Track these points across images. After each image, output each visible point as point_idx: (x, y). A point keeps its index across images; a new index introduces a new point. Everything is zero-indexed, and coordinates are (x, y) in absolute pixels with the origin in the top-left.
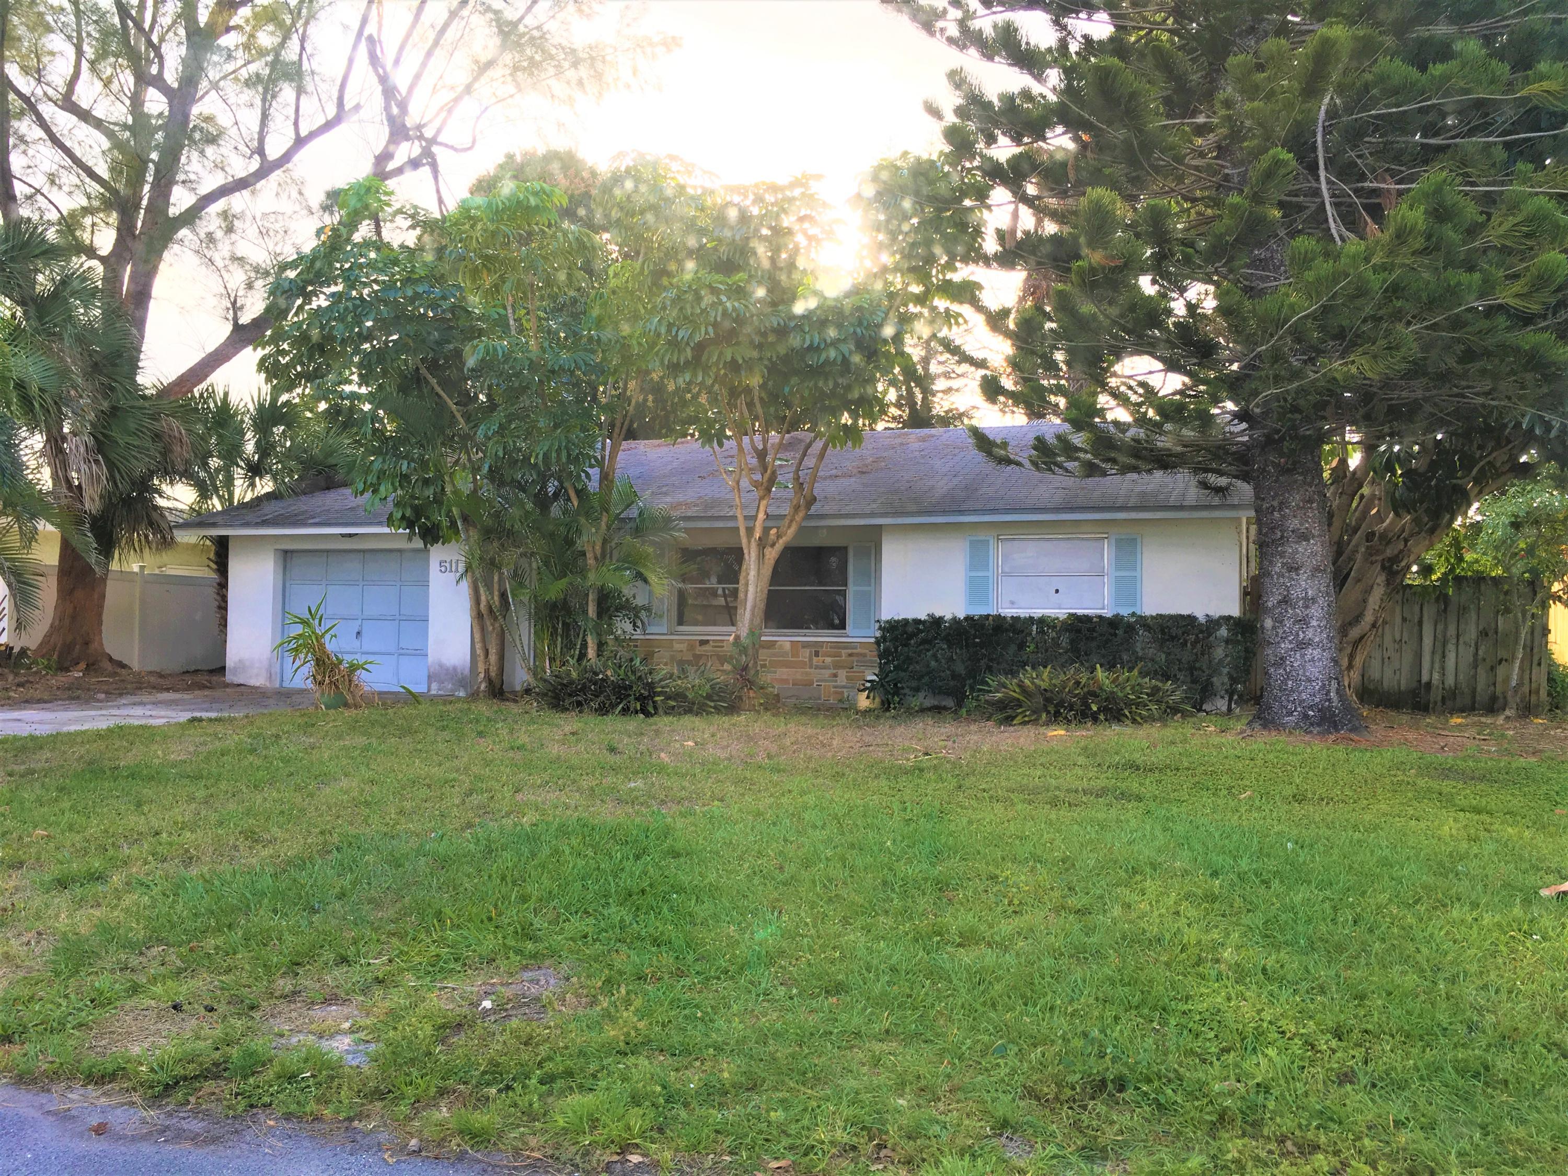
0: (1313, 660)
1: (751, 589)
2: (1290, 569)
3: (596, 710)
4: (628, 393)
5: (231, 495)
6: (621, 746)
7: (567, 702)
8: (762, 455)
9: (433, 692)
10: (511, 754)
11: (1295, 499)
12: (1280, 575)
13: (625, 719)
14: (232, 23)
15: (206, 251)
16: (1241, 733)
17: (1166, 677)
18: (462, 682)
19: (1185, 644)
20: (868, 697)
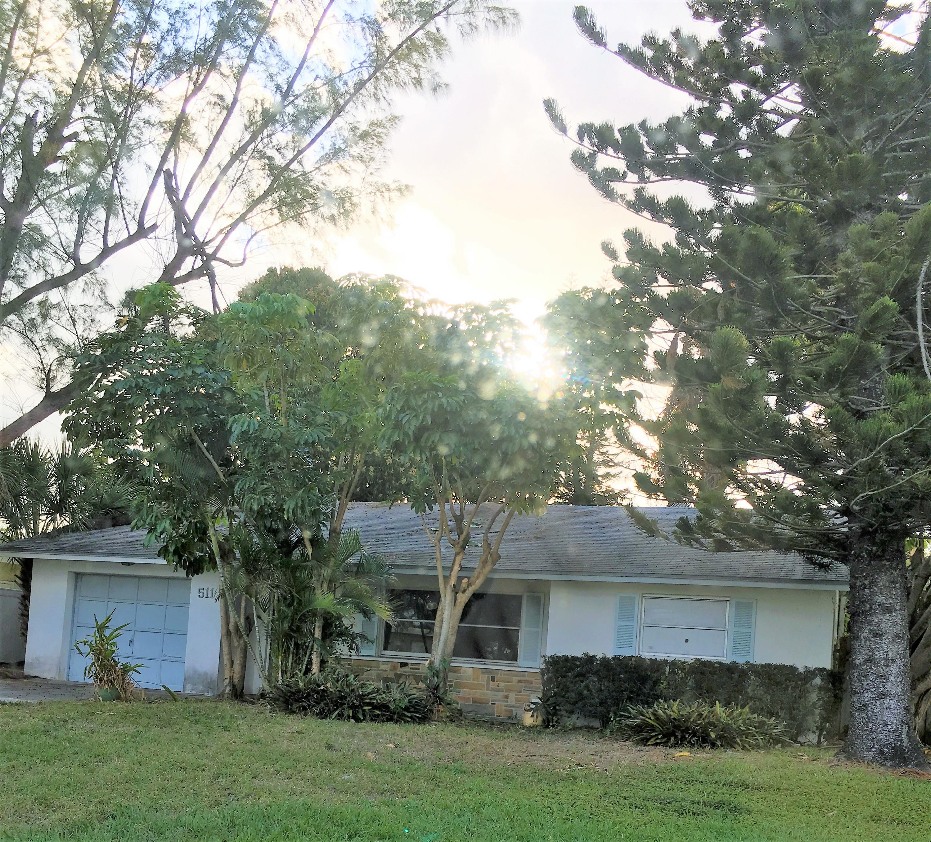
0: (889, 708)
1: (445, 625)
2: (876, 635)
3: (317, 714)
4: (354, 464)
5: (36, 526)
6: (336, 745)
7: (294, 706)
8: (459, 519)
9: (188, 692)
10: (249, 746)
11: (883, 580)
12: (867, 639)
13: (338, 722)
14: (59, 154)
15: (28, 333)
16: (829, 762)
17: (771, 714)
18: (210, 685)
19: (786, 689)
20: (532, 716)
